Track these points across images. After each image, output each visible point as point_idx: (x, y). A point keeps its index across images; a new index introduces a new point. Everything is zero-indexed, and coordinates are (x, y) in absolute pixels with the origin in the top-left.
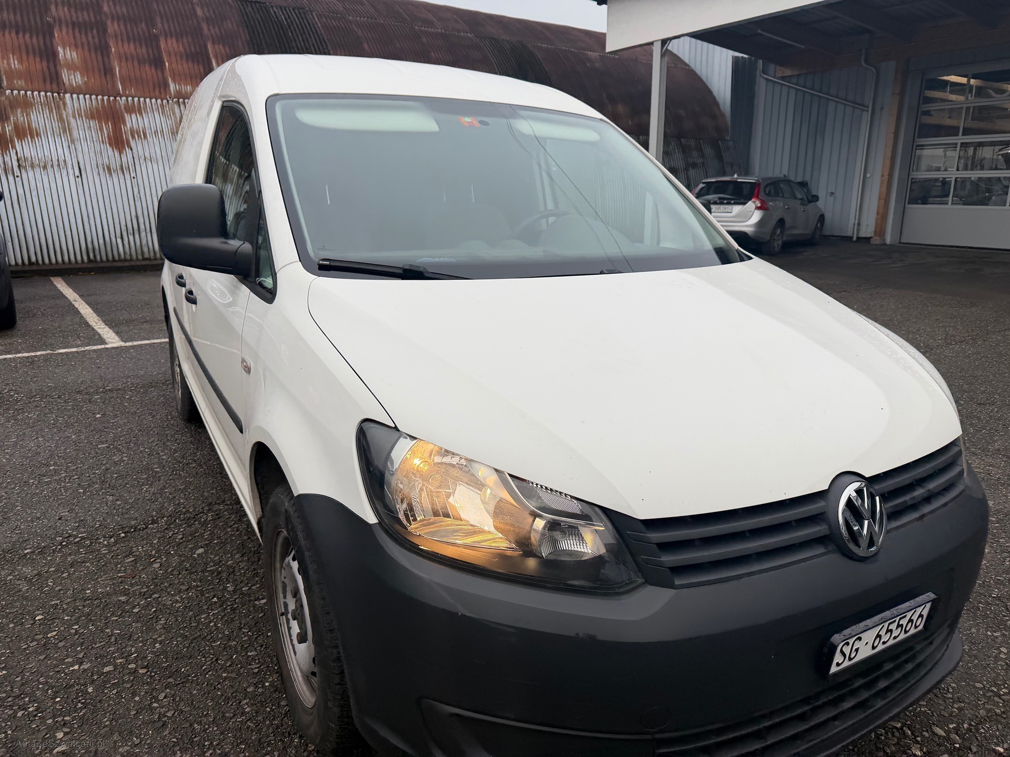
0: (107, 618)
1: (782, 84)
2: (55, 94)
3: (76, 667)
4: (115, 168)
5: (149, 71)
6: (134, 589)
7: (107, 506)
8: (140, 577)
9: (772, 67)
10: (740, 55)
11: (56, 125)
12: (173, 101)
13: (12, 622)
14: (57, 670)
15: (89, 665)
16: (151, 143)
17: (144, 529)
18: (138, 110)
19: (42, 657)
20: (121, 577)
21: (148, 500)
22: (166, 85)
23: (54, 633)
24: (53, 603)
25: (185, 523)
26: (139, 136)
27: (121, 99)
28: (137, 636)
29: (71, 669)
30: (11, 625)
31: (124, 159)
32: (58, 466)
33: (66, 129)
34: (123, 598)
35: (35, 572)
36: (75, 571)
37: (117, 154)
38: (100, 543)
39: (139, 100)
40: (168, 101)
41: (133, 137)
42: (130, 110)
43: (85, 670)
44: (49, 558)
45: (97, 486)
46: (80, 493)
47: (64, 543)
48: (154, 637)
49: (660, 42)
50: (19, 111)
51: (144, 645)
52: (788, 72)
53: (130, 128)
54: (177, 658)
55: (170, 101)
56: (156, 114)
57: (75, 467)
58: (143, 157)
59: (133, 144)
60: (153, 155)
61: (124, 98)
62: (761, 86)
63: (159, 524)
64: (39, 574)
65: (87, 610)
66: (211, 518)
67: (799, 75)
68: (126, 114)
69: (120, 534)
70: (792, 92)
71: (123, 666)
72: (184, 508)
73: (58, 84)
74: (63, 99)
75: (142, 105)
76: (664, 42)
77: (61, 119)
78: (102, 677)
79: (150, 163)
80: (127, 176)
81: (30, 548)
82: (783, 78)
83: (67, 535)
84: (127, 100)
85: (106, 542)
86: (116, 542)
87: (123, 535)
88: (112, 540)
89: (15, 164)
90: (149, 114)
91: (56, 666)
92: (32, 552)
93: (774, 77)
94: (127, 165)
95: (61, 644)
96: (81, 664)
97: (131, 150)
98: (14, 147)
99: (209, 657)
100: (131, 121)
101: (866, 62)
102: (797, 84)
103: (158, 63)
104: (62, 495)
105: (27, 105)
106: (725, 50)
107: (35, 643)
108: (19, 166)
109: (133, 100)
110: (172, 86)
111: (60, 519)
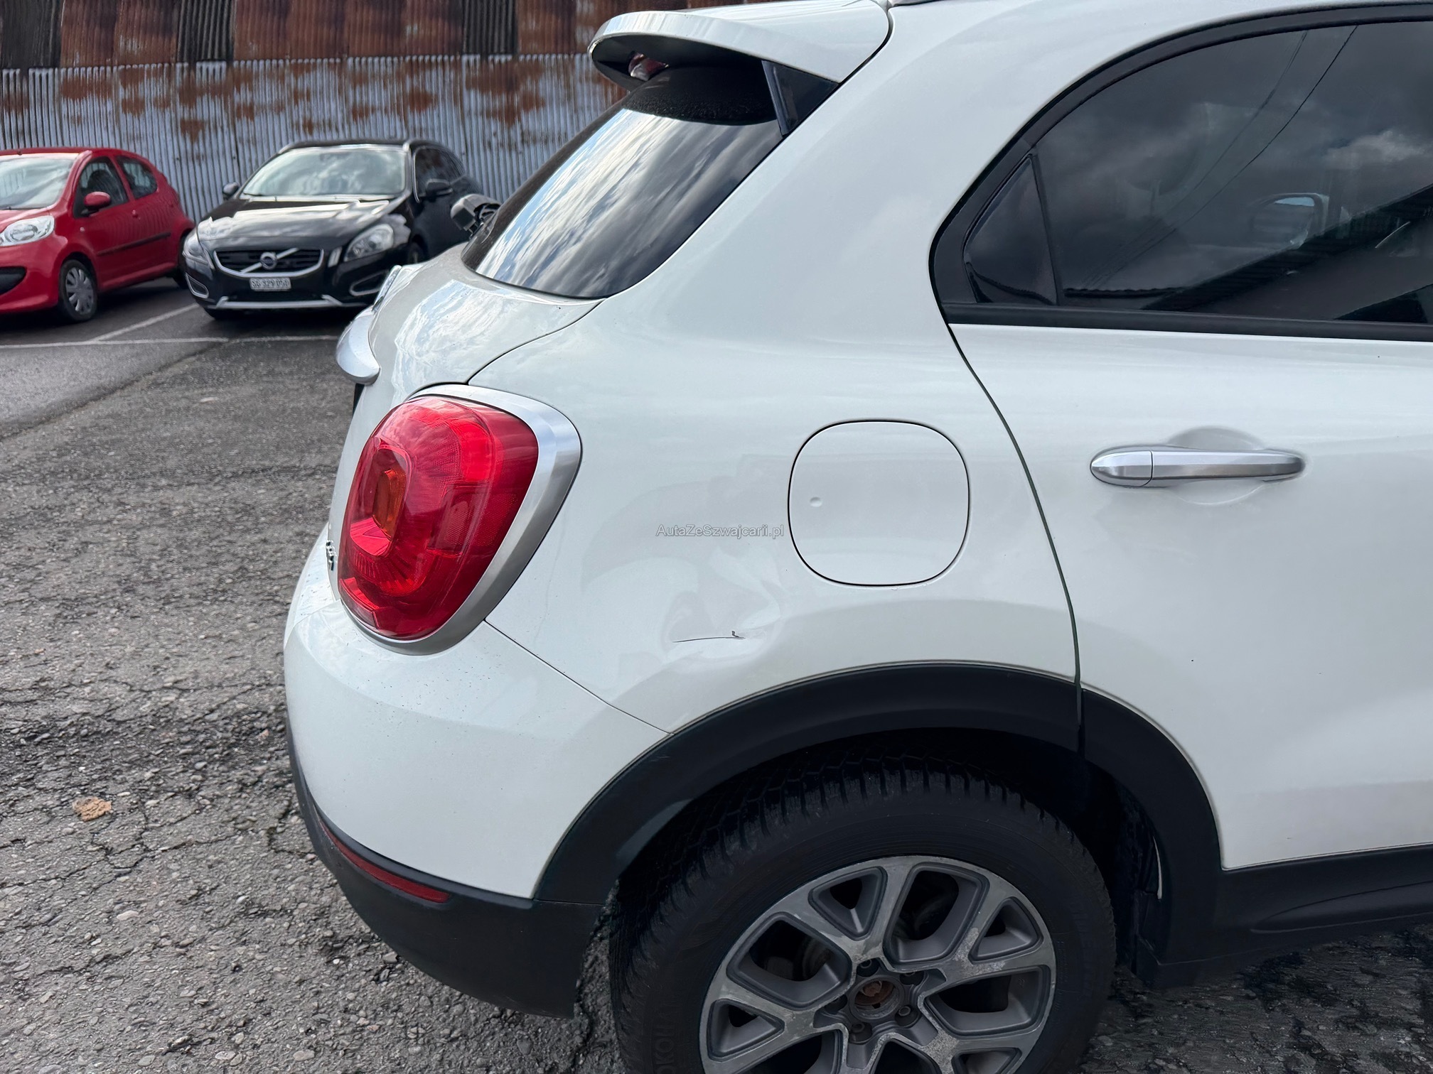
2: (566, 57)
11: (562, 92)
33: (570, 96)
50: (529, 79)
73: (569, 43)
74: (572, 61)
77: (568, 86)
89: (519, 139)
98: (520, 120)
105: (536, 70)
108: (523, 141)
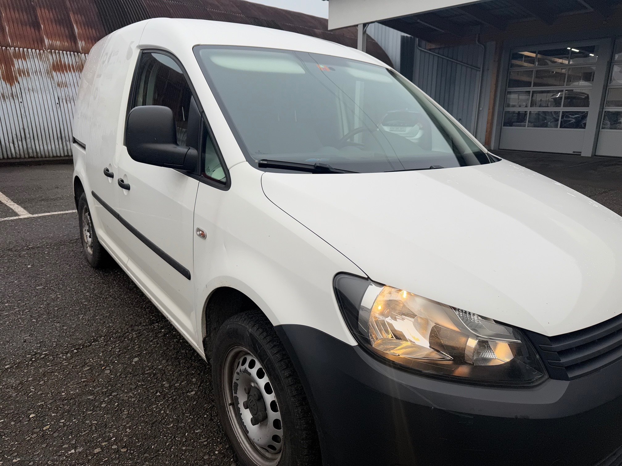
0: (84, 413)
1: (430, 53)
3: (73, 451)
4: (7, 96)
5: (30, 31)
6: (96, 390)
7: (57, 330)
8: (98, 380)
9: (423, 43)
10: (406, 35)
12: (47, 51)
13: (12, 420)
14: (59, 454)
15: (82, 449)
16: (33, 80)
17: (89, 346)
18: (24, 57)
19: (44, 446)
20: (84, 382)
21: (86, 325)
22: (42, 41)
23: (48, 427)
24: (39, 404)
25: (119, 340)
26: (24, 74)
27: (10, 49)
28: (110, 424)
29: (69, 453)
30: (13, 423)
31: (14, 89)
32: (11, 303)
34: (91, 397)
35: (18, 382)
36: (48, 380)
37: (8, 86)
38: (60, 357)
39: (23, 50)
40: (44, 51)
41: (20, 75)
42: (18, 56)
43: (80, 453)
44: (25, 371)
45: (45, 316)
46: (34, 322)
47: (33, 359)
48: (123, 424)
49: (362, 25)
51: (118, 431)
52: (433, 46)
53: (18, 69)
54: (145, 438)
55: (46, 51)
56: (36, 60)
57: (24, 304)
58: (27, 89)
59: (20, 79)
60: (34, 87)
61: (12, 48)
62: (418, 53)
63: (99, 342)
64: (21, 383)
65: (67, 407)
66: (136, 336)
67: (439, 48)
68: (14, 59)
69: (73, 350)
70: (436, 58)
71: (108, 448)
72: (114, 329)
75: (25, 53)
76: (365, 25)
78: (95, 457)
79: (32, 92)
80: (16, 101)
81: (9, 364)
82: (430, 50)
83: (34, 353)
84: (15, 49)
85: (64, 357)
86: (72, 357)
87: (75, 351)
88: (69, 355)
90: (31, 60)
91: (57, 452)
92: (11, 367)
93: (425, 49)
94: (16, 94)
95: (56, 435)
96: (75, 448)
97: (19, 83)
99: (168, 436)
100: (18, 64)
101: (479, 41)
102: (438, 54)
103: (36, 26)
104: (20, 324)
106: (396, 31)
107: (35, 435)
109: (19, 50)
110: (46, 41)
111: (25, 342)
